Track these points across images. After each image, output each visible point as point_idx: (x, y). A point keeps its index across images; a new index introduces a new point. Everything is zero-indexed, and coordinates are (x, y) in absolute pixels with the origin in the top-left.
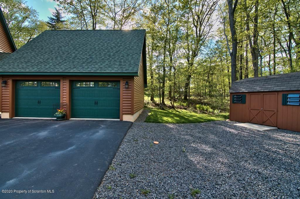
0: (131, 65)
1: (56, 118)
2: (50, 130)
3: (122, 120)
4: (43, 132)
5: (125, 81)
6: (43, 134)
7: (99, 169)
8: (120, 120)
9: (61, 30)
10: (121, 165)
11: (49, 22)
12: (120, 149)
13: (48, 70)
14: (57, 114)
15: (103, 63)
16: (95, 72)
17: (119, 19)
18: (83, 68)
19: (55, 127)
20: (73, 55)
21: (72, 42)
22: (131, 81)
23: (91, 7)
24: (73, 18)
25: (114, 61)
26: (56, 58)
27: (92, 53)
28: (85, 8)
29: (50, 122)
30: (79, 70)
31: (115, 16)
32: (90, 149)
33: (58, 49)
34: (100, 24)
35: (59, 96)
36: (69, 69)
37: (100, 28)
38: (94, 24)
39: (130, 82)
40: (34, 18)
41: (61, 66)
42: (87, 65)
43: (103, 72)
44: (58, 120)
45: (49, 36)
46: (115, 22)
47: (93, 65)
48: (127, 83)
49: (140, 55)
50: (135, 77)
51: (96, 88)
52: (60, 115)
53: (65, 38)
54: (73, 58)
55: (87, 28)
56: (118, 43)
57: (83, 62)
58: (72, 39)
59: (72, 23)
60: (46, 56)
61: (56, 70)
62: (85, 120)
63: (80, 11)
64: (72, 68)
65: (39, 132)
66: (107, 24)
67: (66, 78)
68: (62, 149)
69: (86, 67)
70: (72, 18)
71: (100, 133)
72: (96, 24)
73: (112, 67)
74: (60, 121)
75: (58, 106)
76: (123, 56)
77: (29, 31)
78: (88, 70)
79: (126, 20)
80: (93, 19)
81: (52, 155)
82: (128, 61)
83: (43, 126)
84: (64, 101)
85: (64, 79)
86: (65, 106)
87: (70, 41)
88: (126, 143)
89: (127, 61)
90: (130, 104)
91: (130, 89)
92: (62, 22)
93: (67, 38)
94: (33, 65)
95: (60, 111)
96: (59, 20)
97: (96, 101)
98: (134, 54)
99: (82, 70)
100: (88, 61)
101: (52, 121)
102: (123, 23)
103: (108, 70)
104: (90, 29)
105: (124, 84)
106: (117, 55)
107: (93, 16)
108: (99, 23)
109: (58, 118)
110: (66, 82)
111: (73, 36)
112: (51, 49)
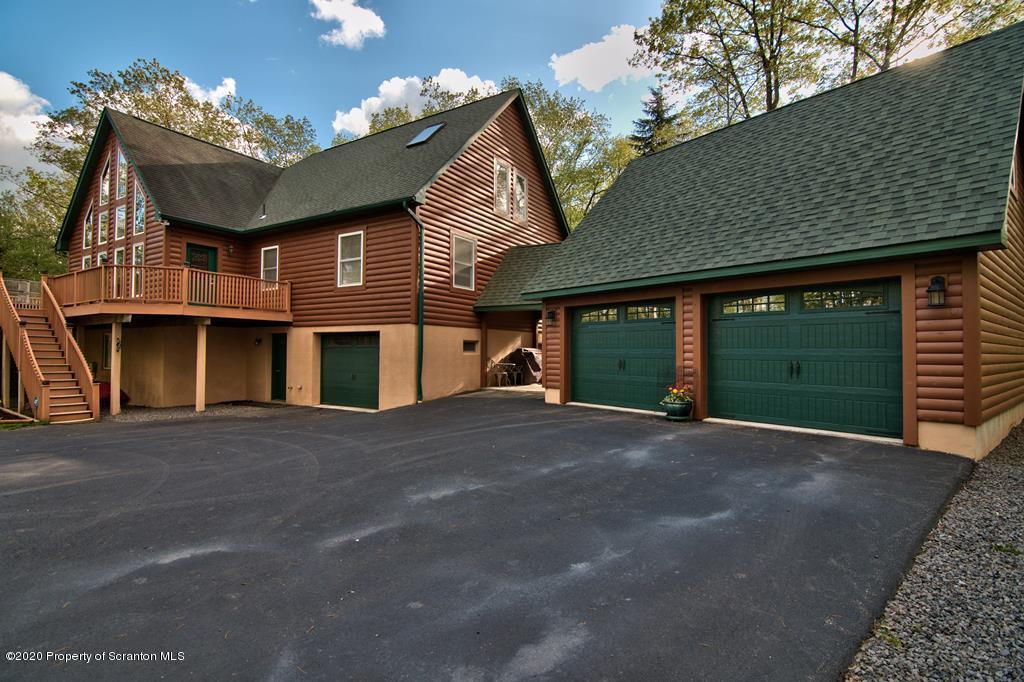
0: (958, 203)
1: (665, 414)
2: (654, 448)
3: (918, 446)
4: (637, 449)
5: (926, 276)
6: (638, 455)
7: (829, 622)
8: (904, 444)
9: (667, 146)
10: (929, 638)
11: (636, 134)
12: (919, 569)
13: (644, 273)
14: (667, 399)
15: (818, 218)
16: (787, 257)
17: (874, 29)
18: (744, 251)
19: (667, 440)
20: (712, 213)
21: (704, 173)
22: (960, 272)
23: (757, 36)
24: (702, 96)
25: (866, 201)
26: (663, 232)
27: (773, 191)
28: (739, 48)
29: (650, 423)
30: (731, 258)
31: (857, 26)
32: (786, 536)
33: (667, 206)
34: (792, 82)
35: (673, 347)
36: (699, 262)
37: (793, 96)
38: (772, 89)
39: (953, 278)
40: (600, 137)
41: (678, 256)
42: (757, 238)
43: (820, 252)
44: (670, 420)
45: (642, 175)
46: (856, 49)
47: (779, 234)
48: (939, 285)
49: (1006, 147)
50: (981, 255)
51: (795, 315)
52: (677, 405)
53: (682, 167)
54: (710, 223)
55: (746, 111)
56: (883, 125)
57: (743, 230)
58: (704, 166)
59: (698, 114)
60: (637, 233)
61: (664, 268)
62: (754, 428)
63: (722, 64)
64: (709, 256)
65: (628, 450)
66: (824, 69)
67: (690, 290)
68: (693, 510)
69: (753, 244)
70: (699, 96)
71: (819, 484)
72: (777, 88)
73: (858, 227)
74: (677, 423)
75: (670, 376)
76: (912, 174)
77: (590, 174)
78: (764, 253)
79: (912, 16)
80: (768, 73)
81: (667, 523)
82: (941, 186)
83: (634, 432)
84: (686, 362)
85: (685, 294)
86: (691, 378)
87: (698, 173)
88: (948, 551)
89: (933, 188)
90: (960, 379)
91: (954, 311)
92: (669, 121)
93: (688, 167)
94: (607, 263)
95: (675, 391)
96: (662, 120)
97: (795, 363)
98: (971, 149)
99: (740, 257)
100: (762, 222)
101: (655, 420)
102: (893, 39)
103: (841, 242)
104: (760, 113)
105: (922, 291)
106: (881, 176)
107: (766, 63)
108: (791, 78)
109: (671, 412)
110: (690, 304)
111: (706, 154)
112: (649, 210)
